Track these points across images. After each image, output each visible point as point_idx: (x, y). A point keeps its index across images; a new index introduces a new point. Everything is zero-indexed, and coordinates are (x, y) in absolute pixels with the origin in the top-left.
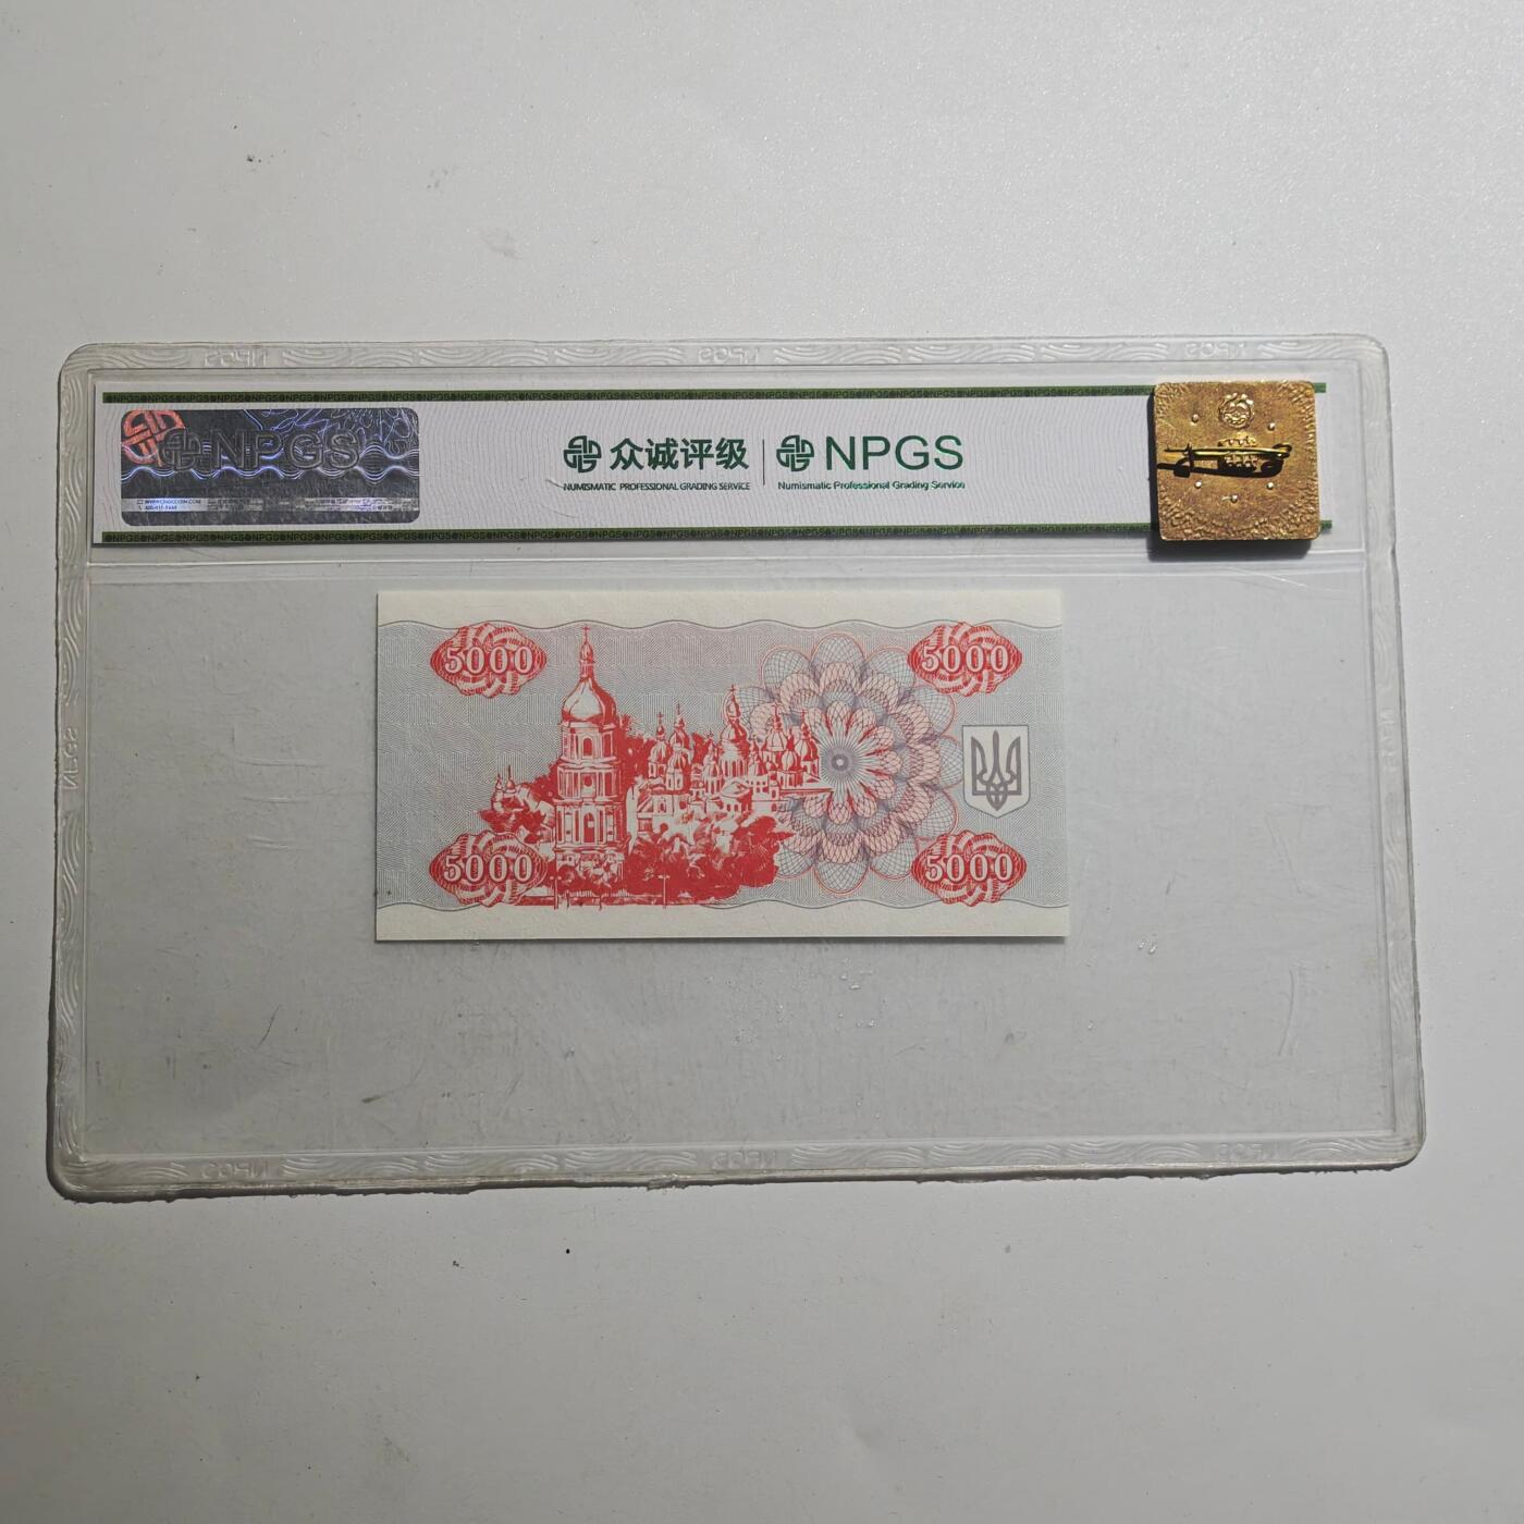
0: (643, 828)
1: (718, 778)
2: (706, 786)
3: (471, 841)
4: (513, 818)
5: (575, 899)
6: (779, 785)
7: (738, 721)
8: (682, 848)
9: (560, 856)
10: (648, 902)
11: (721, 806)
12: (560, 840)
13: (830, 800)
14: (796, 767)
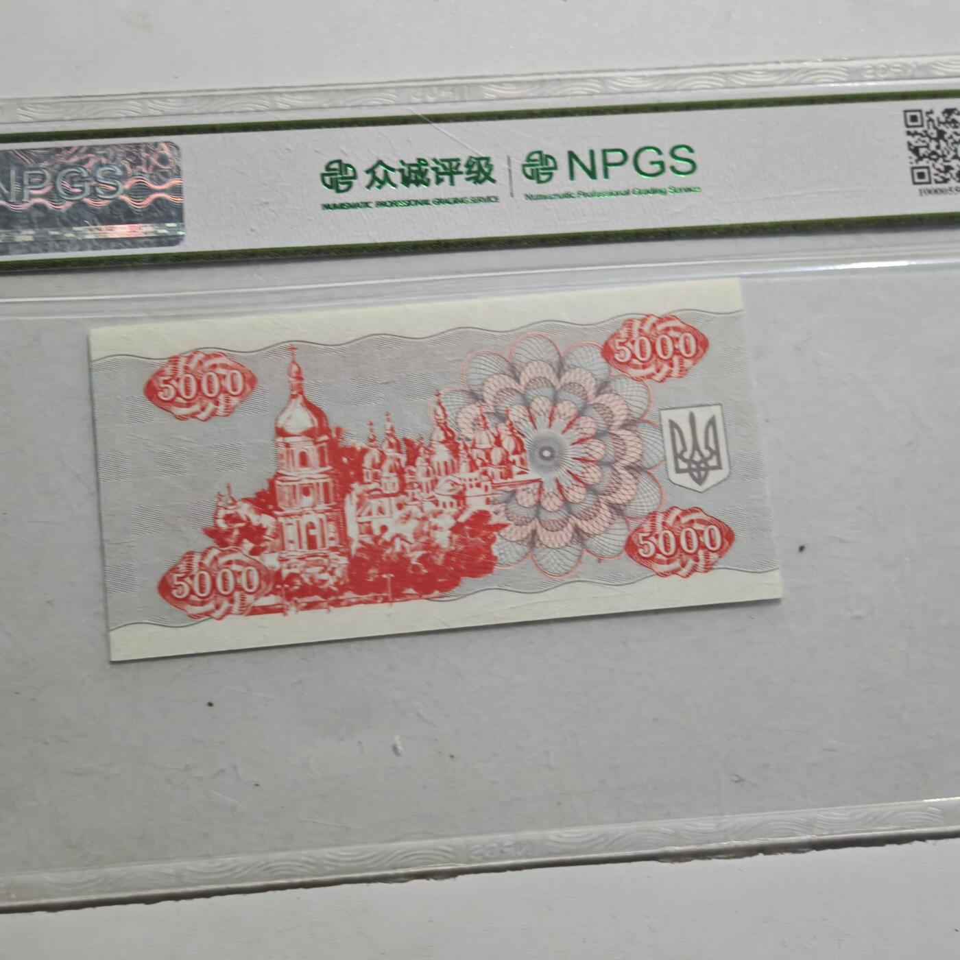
0: (363, 532)
1: (431, 478)
2: (420, 487)
3: (197, 559)
4: (236, 533)
5: (304, 604)
6: (491, 479)
7: (445, 424)
8: (403, 547)
9: (285, 564)
10: (374, 601)
11: (436, 503)
12: (284, 549)
13: (540, 490)
14: (505, 462)
